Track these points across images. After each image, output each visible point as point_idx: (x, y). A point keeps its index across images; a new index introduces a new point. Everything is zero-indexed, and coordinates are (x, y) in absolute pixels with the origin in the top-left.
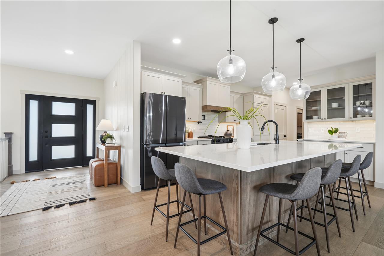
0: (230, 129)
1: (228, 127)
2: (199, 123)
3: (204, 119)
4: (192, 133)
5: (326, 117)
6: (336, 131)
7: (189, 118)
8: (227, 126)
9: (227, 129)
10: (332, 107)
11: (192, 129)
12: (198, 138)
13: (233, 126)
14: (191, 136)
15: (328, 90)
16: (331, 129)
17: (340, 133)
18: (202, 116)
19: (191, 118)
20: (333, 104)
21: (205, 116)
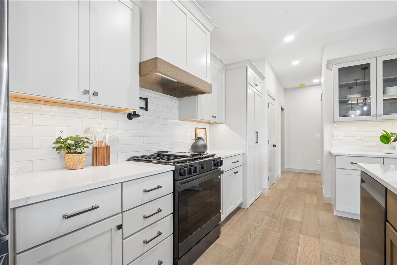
0: (201, 134)
1: (198, 130)
2: (130, 116)
3: (146, 109)
4: (107, 148)
5: (381, 111)
7: (86, 92)
8: (196, 129)
9: (196, 134)
11: (108, 136)
12: (129, 160)
13: (205, 129)
14: (103, 158)
15: (385, 62)
18: (141, 98)
19: (95, 94)
21: (149, 101)
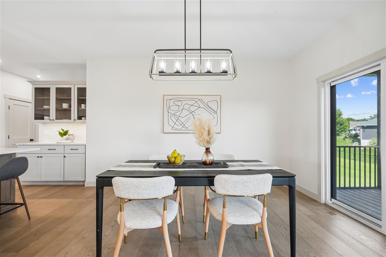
5: (54, 118)
6: (65, 133)
10: (63, 108)
15: (57, 89)
16: (62, 132)
17: (69, 135)
20: (63, 104)
